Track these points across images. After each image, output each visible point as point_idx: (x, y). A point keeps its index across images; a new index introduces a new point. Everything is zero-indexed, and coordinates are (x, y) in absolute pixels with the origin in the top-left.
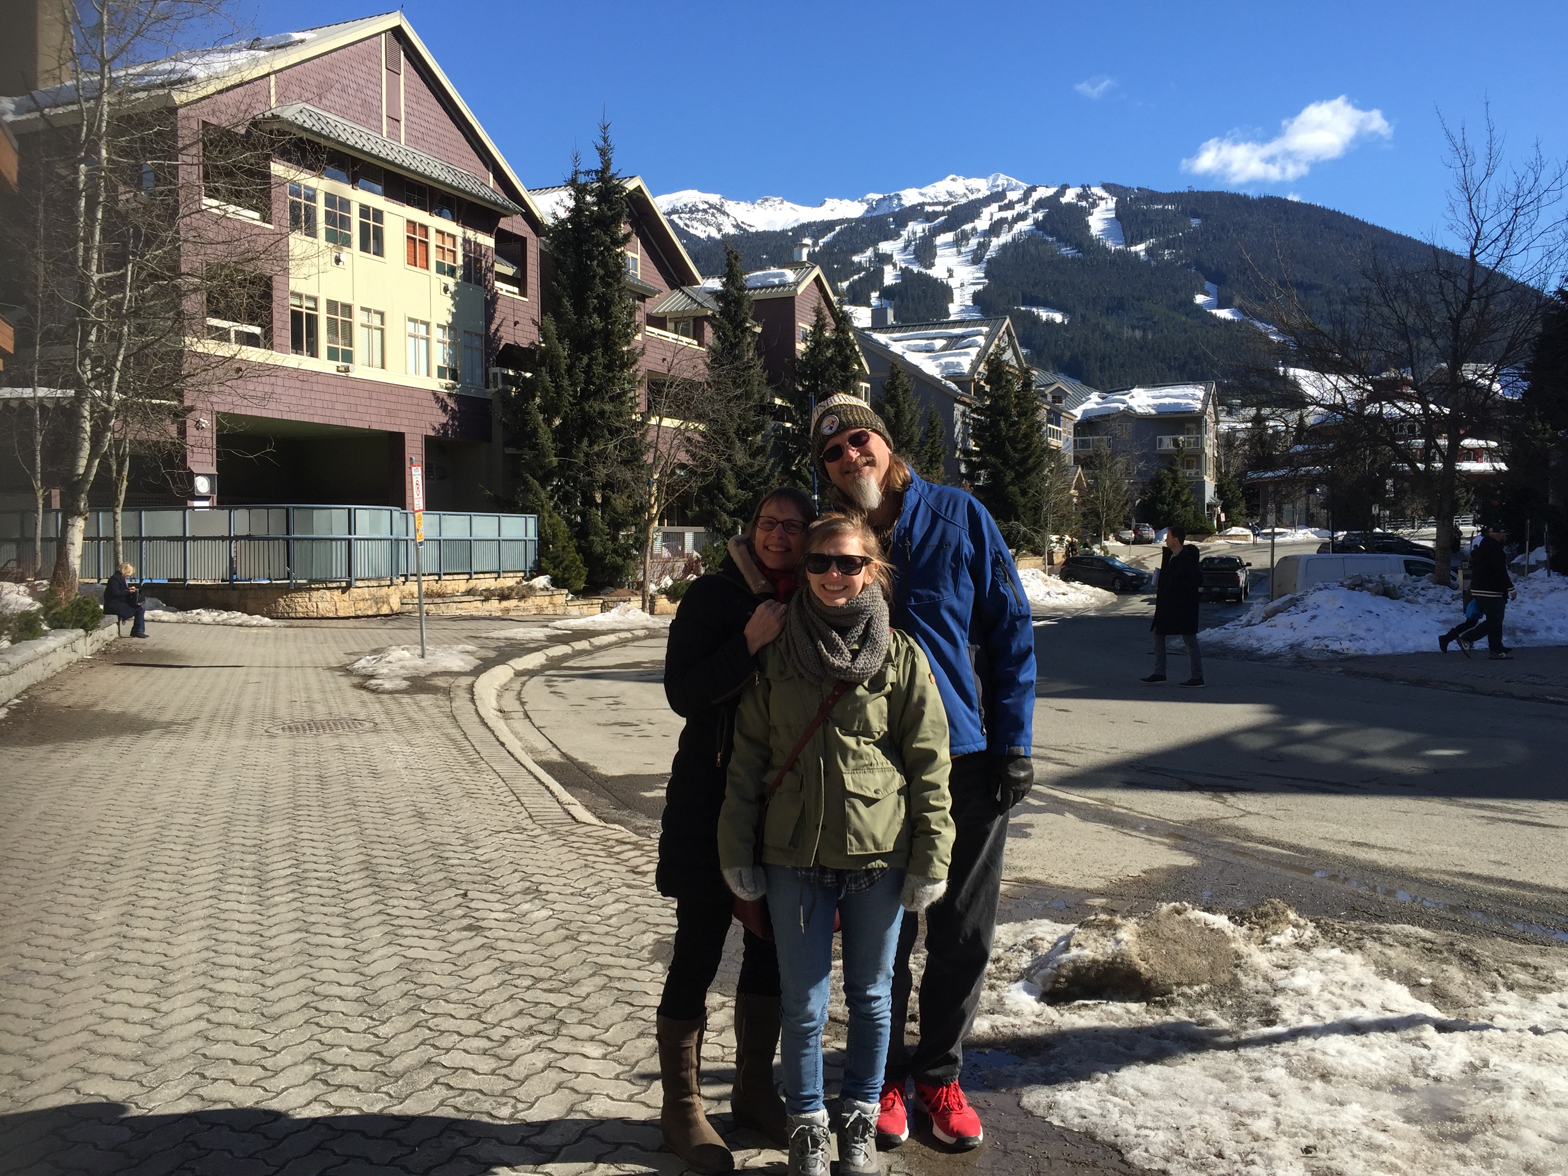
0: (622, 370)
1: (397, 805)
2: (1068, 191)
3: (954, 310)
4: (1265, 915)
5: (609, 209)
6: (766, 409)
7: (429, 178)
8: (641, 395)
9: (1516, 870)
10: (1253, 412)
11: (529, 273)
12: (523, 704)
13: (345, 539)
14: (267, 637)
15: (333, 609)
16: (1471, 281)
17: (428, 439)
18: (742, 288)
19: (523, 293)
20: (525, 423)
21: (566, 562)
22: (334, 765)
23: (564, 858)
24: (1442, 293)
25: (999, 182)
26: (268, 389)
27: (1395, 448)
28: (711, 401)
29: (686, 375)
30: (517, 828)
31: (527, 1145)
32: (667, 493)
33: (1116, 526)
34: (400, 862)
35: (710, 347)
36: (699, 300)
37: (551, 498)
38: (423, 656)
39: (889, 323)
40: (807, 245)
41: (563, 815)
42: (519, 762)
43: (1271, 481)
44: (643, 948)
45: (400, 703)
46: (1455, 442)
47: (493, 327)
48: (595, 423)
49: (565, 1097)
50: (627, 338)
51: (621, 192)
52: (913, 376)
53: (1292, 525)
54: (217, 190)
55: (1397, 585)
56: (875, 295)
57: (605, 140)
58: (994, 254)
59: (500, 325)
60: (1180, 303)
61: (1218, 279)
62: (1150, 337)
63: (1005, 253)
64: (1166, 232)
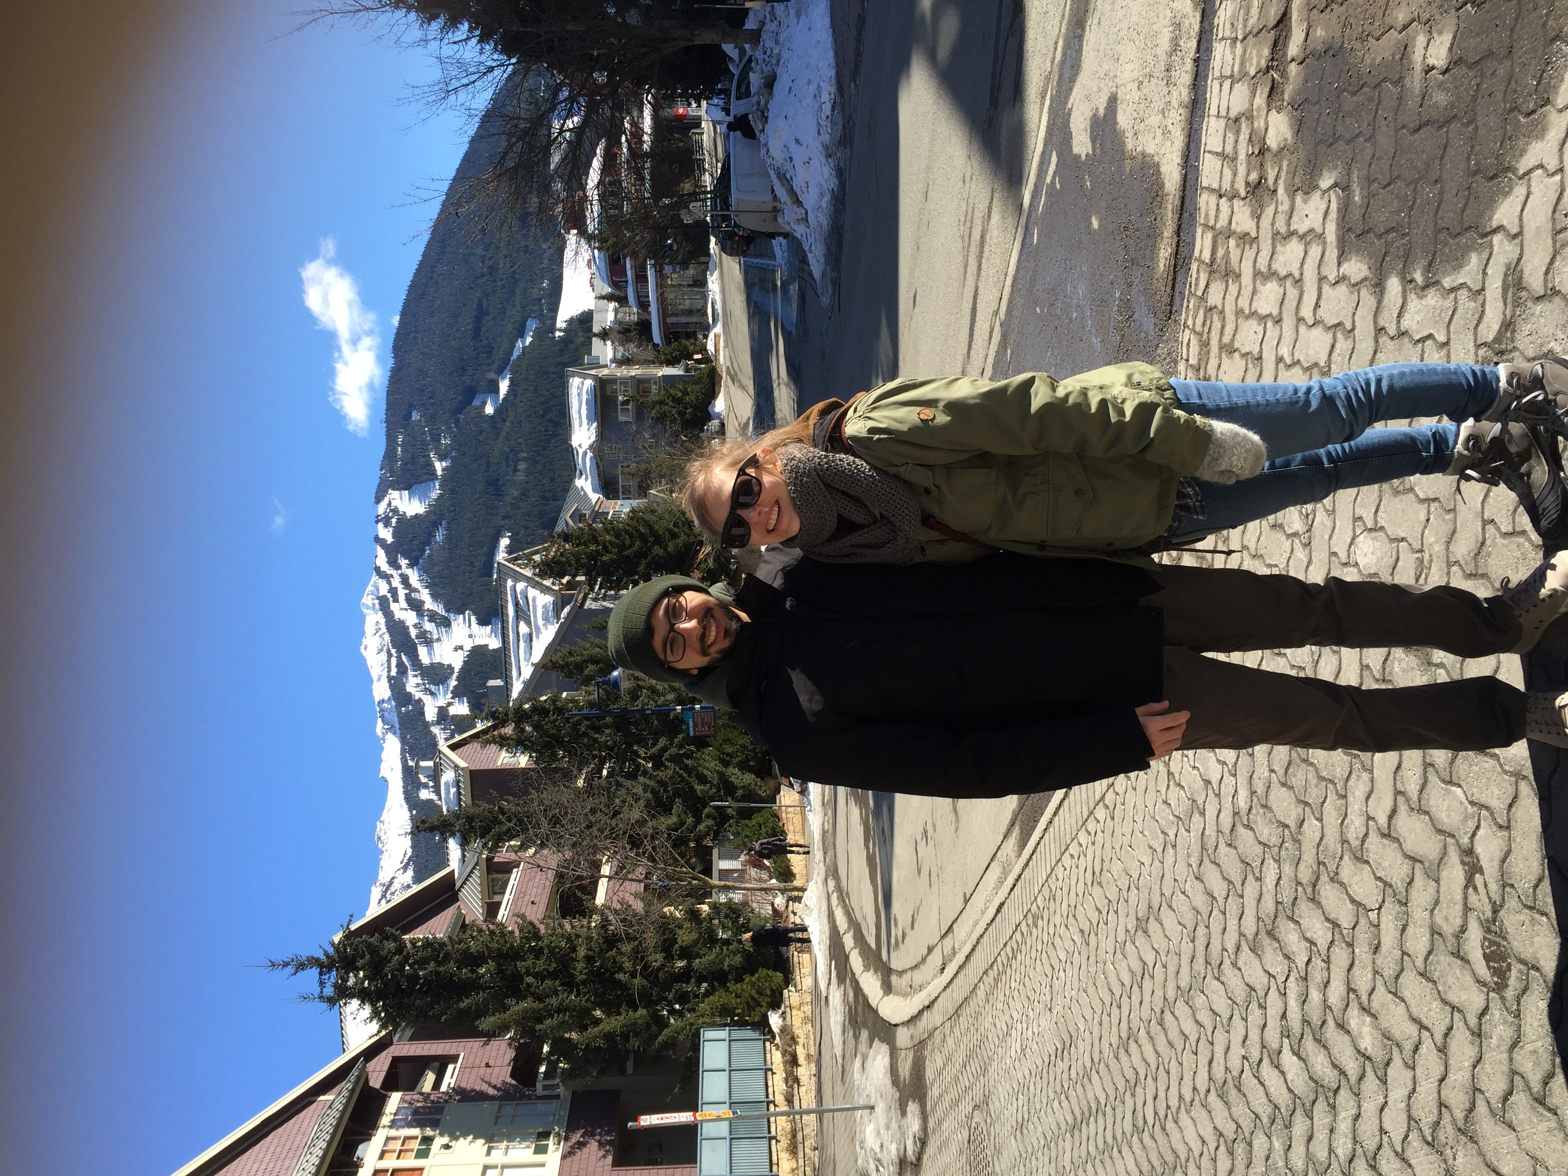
0: (540, 939)
2: (381, 536)
3: (494, 644)
5: (363, 957)
11: (432, 1052)
12: (930, 950)
17: (617, 1163)
19: (454, 1059)
20: (598, 1048)
21: (753, 992)
25: (370, 603)
35: (521, 850)
36: (470, 867)
38: (872, 1107)
39: (502, 684)
42: (1024, 870)
45: (940, 1096)
47: (491, 1091)
48: (599, 967)
50: (507, 935)
52: (556, 648)
53: (705, 298)
57: (286, 964)
58: (441, 606)
59: (489, 1084)
60: (494, 427)
61: (470, 394)
62: (525, 455)
63: (440, 595)
64: (424, 443)
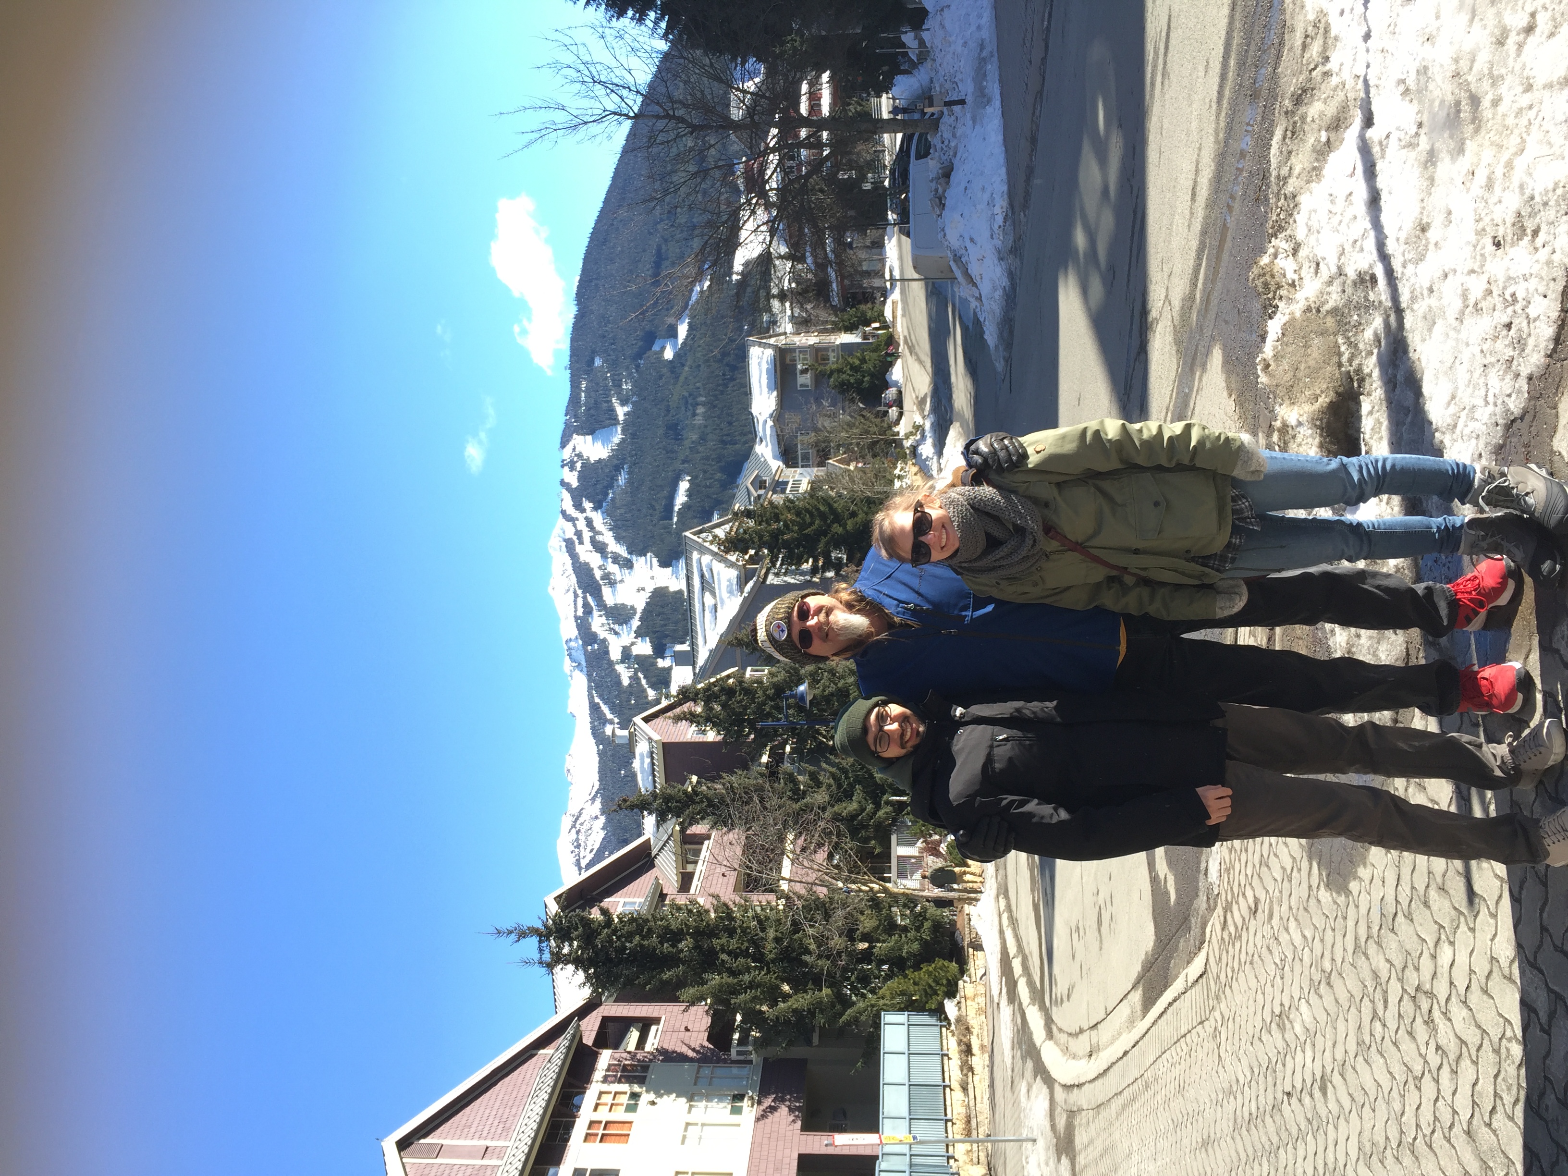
0: (733, 919)
2: (566, 481)
3: (676, 586)
4: (1266, 285)
5: (576, 929)
6: (772, 772)
7: (543, 1117)
8: (758, 899)
9: (1213, 53)
10: (776, 303)
11: (637, 1014)
12: (1081, 1031)
16: (658, 117)
17: (805, 1128)
18: (654, 795)
19: (657, 1021)
20: (787, 1022)
21: (930, 981)
23: (1244, 987)
24: (668, 142)
25: (557, 545)
27: (809, 174)
28: (765, 826)
29: (739, 851)
30: (1214, 1037)
31: (1550, 1026)
32: (858, 873)
33: (885, 425)
35: (712, 828)
36: (665, 838)
37: (864, 996)
38: (1035, 1141)
39: (689, 648)
40: (614, 731)
41: (1198, 987)
42: (1144, 1035)
43: (841, 284)
44: (1335, 902)
45: (1086, 1166)
46: (803, 122)
47: (691, 1054)
48: (787, 947)
49: (1496, 985)
50: (702, 913)
51: (560, 917)
52: (740, 623)
53: (883, 261)
55: (939, 165)
56: (661, 663)
57: (511, 932)
58: (624, 548)
59: (689, 1047)
60: (672, 372)
61: (650, 339)
62: (703, 399)
63: (624, 537)
64: (606, 388)
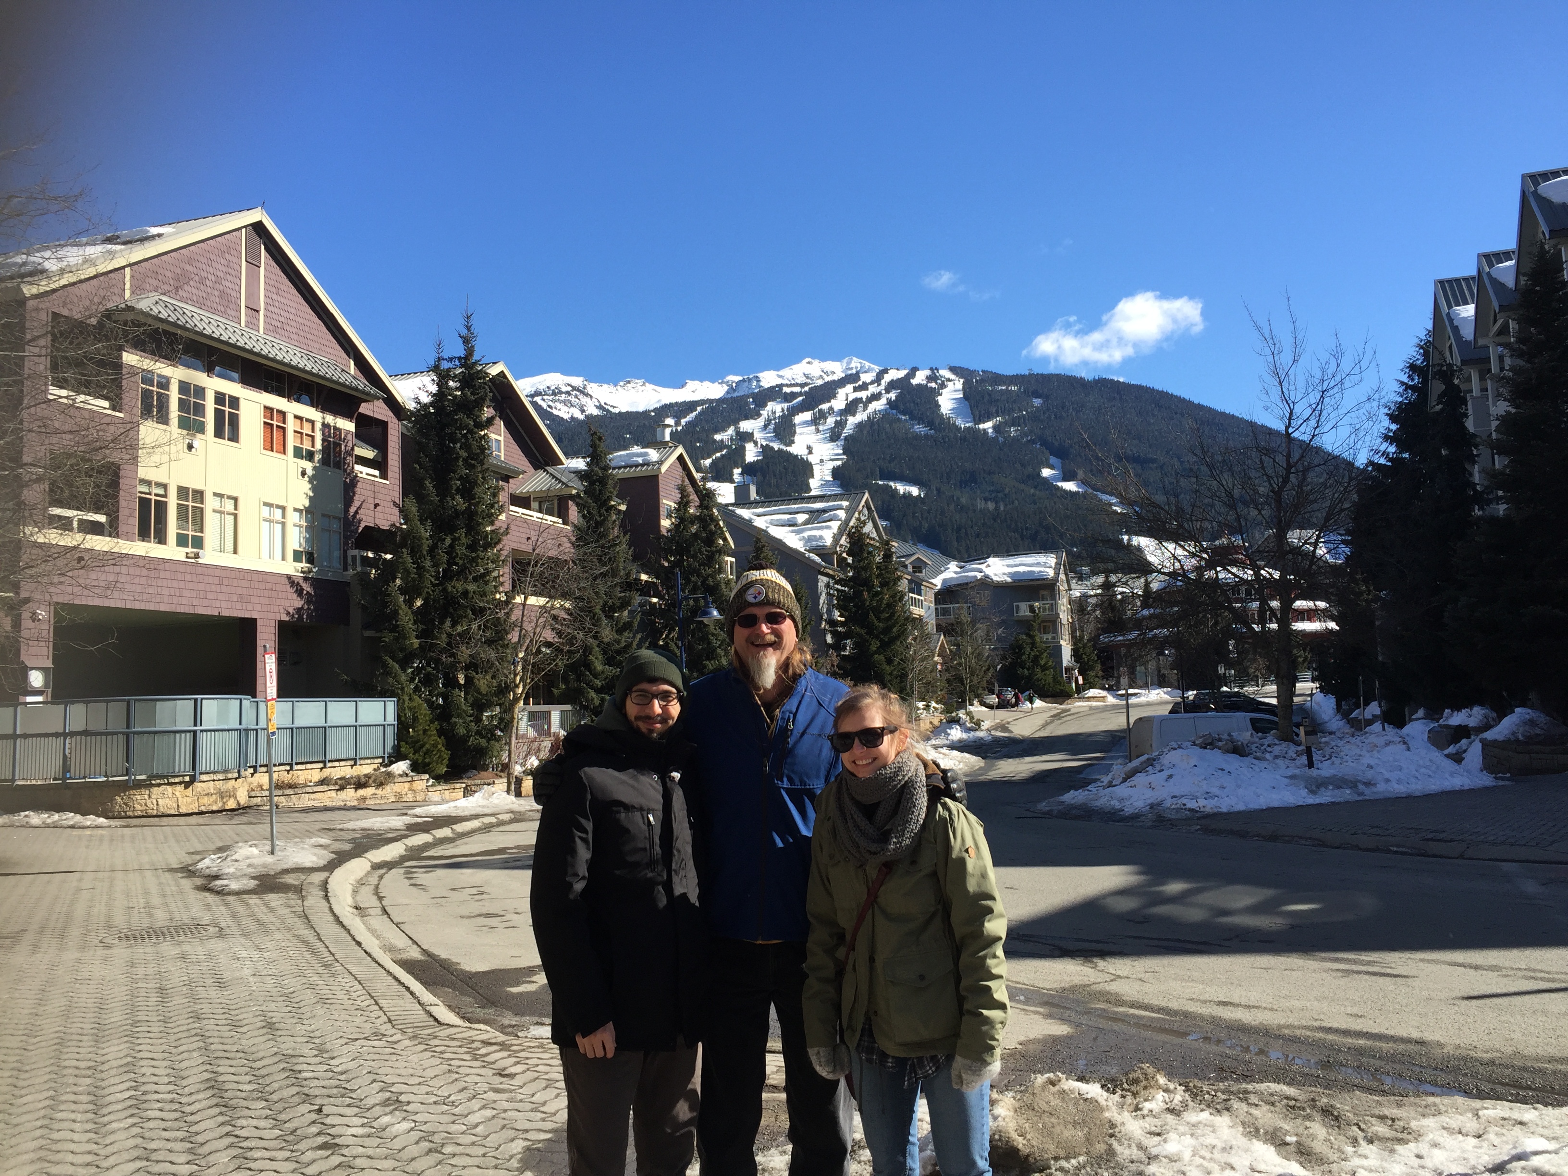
0: (485, 549)
1: (245, 1016)
2: (918, 373)
3: (815, 485)
4: (1136, 1081)
5: (472, 394)
6: (632, 585)
7: (288, 365)
8: (505, 574)
9: (1372, 1022)
10: (1100, 579)
11: (390, 456)
12: (380, 899)
13: (189, 731)
14: (101, 838)
15: (175, 805)
16: (1288, 456)
17: (281, 624)
18: (606, 468)
19: (384, 475)
20: (385, 605)
21: (428, 746)
22: (176, 974)
23: (426, 1064)
24: (1263, 468)
25: (853, 365)
26: (111, 578)
27: (1232, 610)
28: (577, 579)
29: (553, 553)
30: (376, 1034)
32: (532, 672)
33: (979, 692)
34: (248, 1078)
35: (575, 526)
36: (564, 480)
37: (412, 680)
38: (272, 853)
39: (752, 499)
40: (669, 426)
41: (425, 1017)
42: (376, 962)
43: (1121, 645)
44: (512, 1157)
45: (248, 904)
46: (1287, 605)
47: (352, 510)
48: (458, 603)
50: (491, 518)
51: (484, 378)
52: (778, 549)
53: (1145, 686)
54: (66, 380)
55: (1245, 742)
56: (737, 471)
57: (468, 328)
58: (851, 432)
59: (359, 508)
60: (1028, 476)
61: (1062, 454)
62: (1002, 508)
63: (861, 431)
64: (1011, 411)
